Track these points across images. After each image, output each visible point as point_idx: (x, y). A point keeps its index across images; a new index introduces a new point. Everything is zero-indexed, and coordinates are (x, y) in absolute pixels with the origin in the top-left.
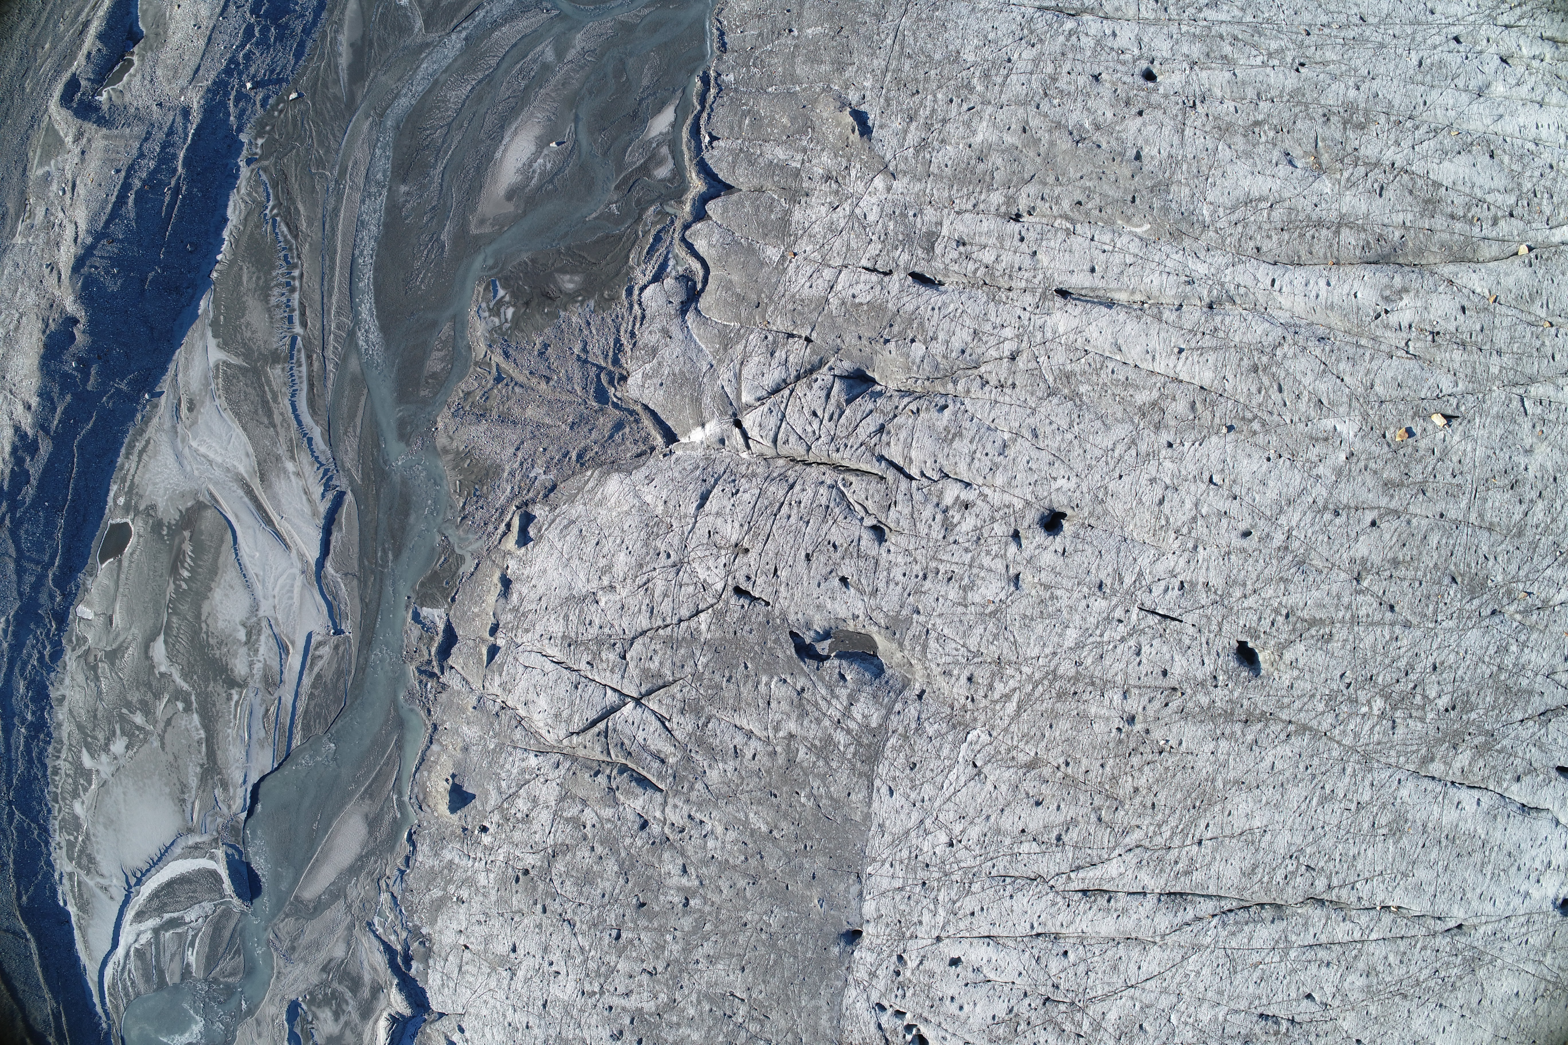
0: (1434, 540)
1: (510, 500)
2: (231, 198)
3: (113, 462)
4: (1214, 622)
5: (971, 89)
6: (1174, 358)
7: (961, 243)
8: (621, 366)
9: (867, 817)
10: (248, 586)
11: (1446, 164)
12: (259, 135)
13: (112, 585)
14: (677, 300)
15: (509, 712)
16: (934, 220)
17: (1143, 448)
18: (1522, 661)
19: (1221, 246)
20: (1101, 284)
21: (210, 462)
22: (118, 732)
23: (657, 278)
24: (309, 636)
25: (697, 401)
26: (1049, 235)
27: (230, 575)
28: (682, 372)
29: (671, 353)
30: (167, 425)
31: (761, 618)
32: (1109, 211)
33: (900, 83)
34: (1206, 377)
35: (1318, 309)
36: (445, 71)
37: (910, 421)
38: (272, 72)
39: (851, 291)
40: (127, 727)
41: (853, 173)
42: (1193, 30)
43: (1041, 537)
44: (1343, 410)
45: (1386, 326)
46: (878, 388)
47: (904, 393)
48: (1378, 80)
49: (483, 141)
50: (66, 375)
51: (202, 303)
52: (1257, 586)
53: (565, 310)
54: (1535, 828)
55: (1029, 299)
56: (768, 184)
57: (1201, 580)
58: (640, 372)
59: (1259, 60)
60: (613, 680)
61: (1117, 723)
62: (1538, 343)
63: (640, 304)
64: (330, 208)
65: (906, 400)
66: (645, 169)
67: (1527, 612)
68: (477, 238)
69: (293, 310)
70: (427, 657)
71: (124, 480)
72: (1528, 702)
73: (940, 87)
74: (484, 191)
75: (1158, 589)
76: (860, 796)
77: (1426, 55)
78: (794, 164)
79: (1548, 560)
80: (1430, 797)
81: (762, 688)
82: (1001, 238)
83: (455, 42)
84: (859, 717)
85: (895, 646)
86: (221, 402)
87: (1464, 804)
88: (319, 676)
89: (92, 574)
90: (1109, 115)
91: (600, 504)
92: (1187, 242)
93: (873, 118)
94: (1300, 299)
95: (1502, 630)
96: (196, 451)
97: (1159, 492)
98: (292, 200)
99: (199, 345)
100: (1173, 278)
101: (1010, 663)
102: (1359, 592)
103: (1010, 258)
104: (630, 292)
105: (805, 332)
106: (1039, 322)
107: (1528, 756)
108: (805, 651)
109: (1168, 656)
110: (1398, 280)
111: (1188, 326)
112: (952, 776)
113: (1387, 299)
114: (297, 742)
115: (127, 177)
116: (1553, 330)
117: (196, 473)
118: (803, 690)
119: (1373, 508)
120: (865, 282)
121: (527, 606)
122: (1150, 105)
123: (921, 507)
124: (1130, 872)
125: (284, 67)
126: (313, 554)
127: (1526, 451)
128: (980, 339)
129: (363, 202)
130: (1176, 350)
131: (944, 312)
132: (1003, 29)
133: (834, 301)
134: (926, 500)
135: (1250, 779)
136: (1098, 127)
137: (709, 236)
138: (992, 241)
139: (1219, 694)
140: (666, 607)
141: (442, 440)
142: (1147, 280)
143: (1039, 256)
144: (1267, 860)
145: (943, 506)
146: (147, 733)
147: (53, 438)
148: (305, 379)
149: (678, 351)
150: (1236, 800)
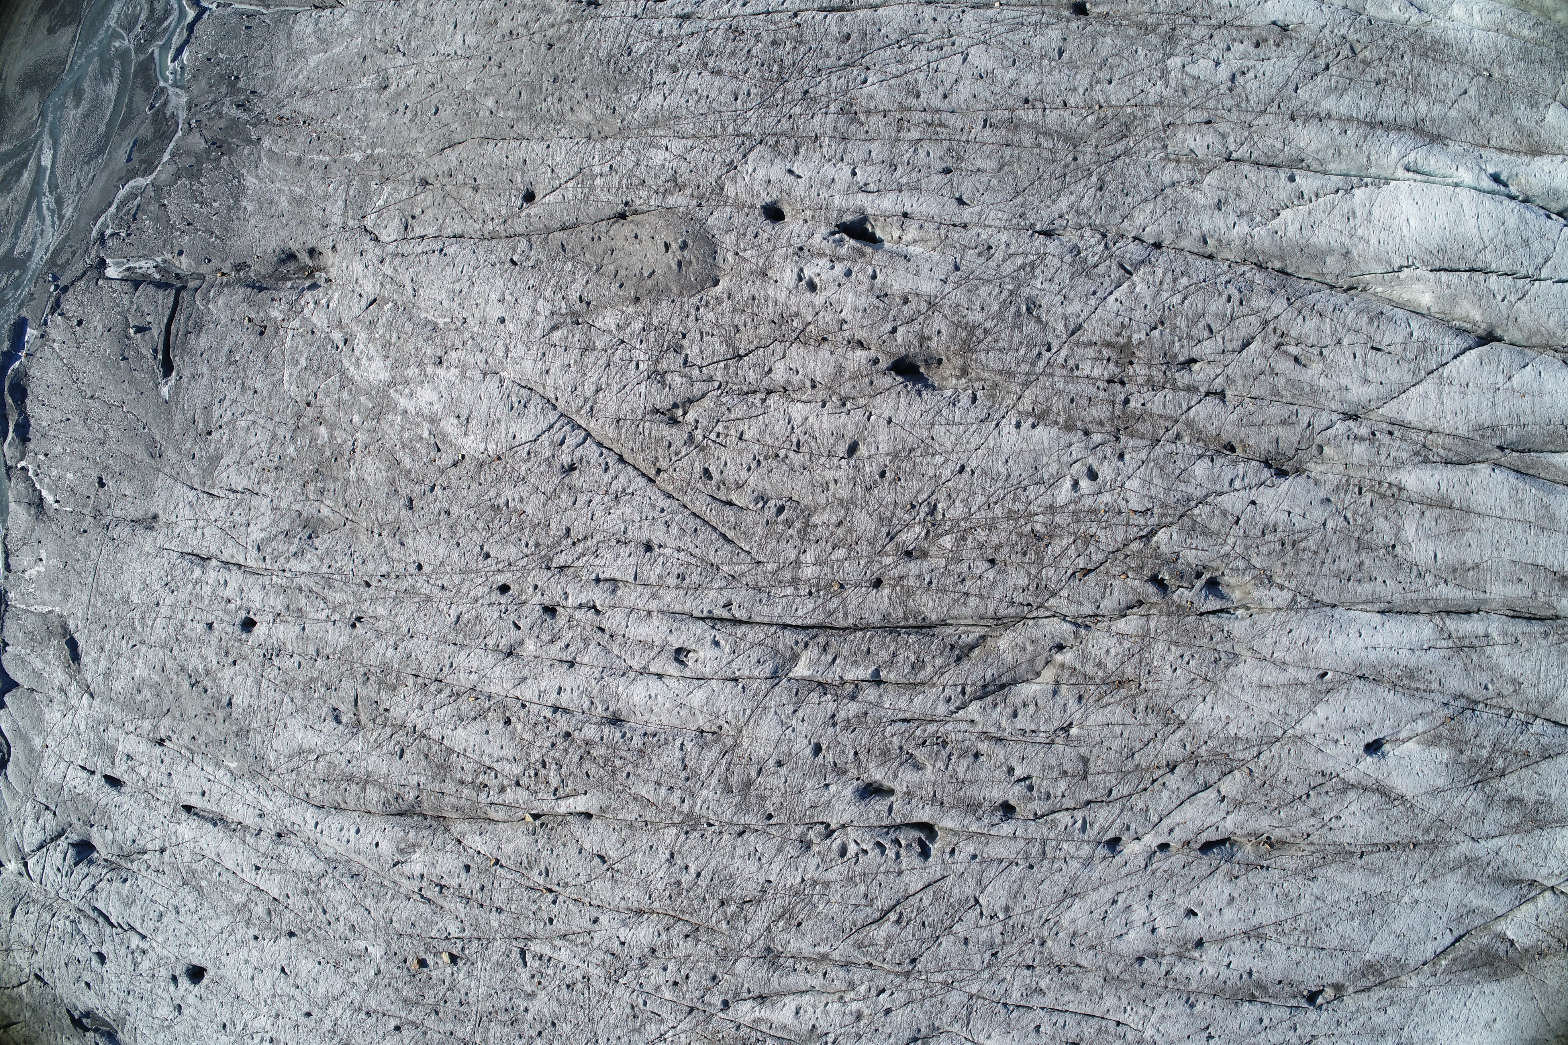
5: (134, 629)
6: (254, 873)
7: (129, 757)
11: (460, 731)
16: (114, 736)
17: (239, 936)
19: (283, 789)
20: (208, 806)
26: (179, 761)
32: (211, 748)
33: (97, 617)
35: (350, 852)
37: (108, 886)
39: (74, 783)
41: (73, 689)
42: (279, 582)
44: (370, 937)
45: (402, 874)
55: (169, 809)
57: (283, 1037)
59: (325, 613)
62: (533, 909)
73: (117, 624)
75: (257, 1039)
77: (465, 610)
90: (215, 662)
92: (261, 781)
93: (82, 645)
94: (335, 842)
97: (250, 971)
100: (251, 809)
103: (155, 776)
105: (54, 807)
106: (174, 829)
108: (76, 1023)
111: (261, 850)
113: (402, 851)
116: (550, 898)
120: (81, 777)
122: (241, 657)
127: (528, 996)
130: (254, 868)
131: (122, 810)
133: (66, 788)
134: (123, 942)
136: (208, 673)
138: (147, 759)
143: (172, 777)
145: (131, 948)
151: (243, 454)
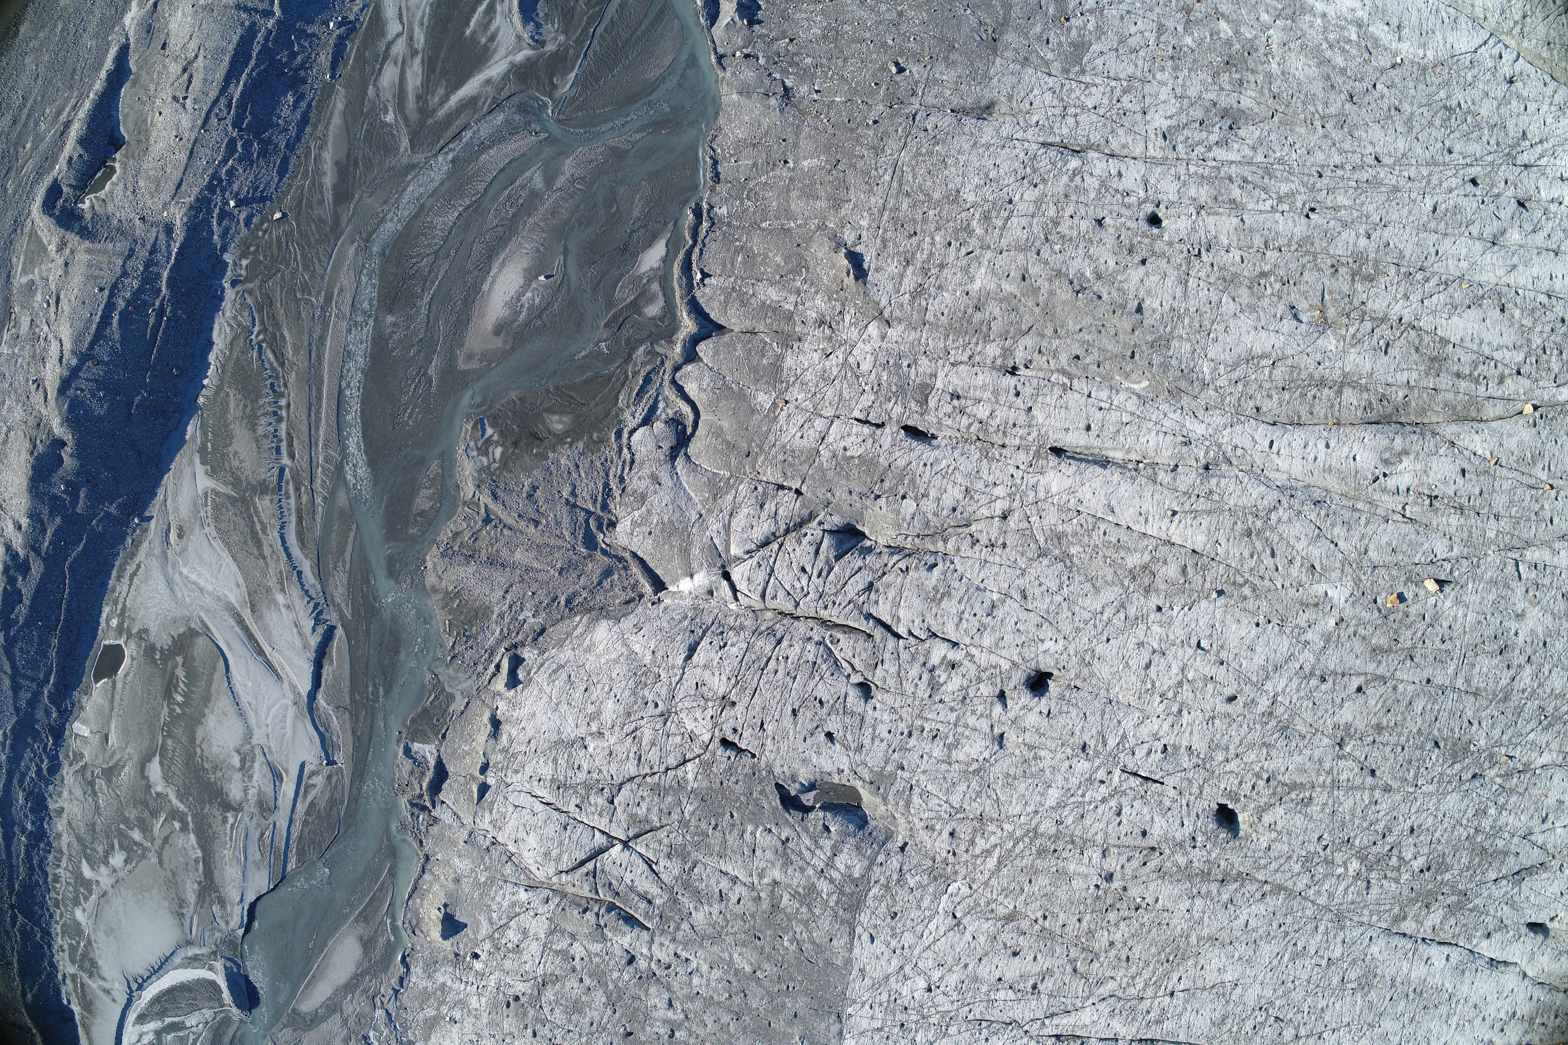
0: (1419, 705)
1: (499, 642)
2: (217, 321)
3: (104, 585)
4: (1195, 785)
5: (970, 232)
6: (1167, 520)
7: (955, 396)
8: (610, 512)
9: (848, 962)
10: (241, 714)
11: (1455, 319)
12: (244, 255)
13: (107, 705)
14: (666, 445)
15: (500, 848)
16: (929, 371)
17: (1132, 611)
18: (1499, 823)
19: (1220, 406)
20: (1096, 443)
21: (201, 590)
22: (117, 846)
23: (647, 421)
24: (303, 766)
25: (685, 552)
26: (1045, 391)
27: (223, 702)
28: (671, 522)
29: (660, 500)
30: (158, 550)
31: (747, 770)
32: (1108, 367)
33: (898, 224)
34: (1199, 541)
35: (1316, 472)
36: (431, 196)
37: (899, 579)
38: (256, 189)
39: (843, 444)
40: (126, 843)
41: (847, 318)
42: (1201, 171)
43: (1026, 698)
44: (1335, 575)
45: (1384, 490)
46: (868, 543)
47: (895, 550)
48: (1390, 228)
49: (469, 272)
50: (55, 498)
51: (190, 429)
52: (1240, 750)
53: (554, 451)
54: (1502, 980)
55: (1022, 457)
56: (760, 327)
57: (1184, 743)
58: (629, 519)
59: (1269, 203)
60: (602, 823)
61: (1096, 880)
62: (1537, 507)
63: (629, 448)
64: (316, 336)
65: (896, 558)
66: (635, 306)
67: (1507, 775)
68: (465, 373)
69: (281, 441)
70: (418, 791)
71: (116, 602)
72: (1503, 862)
73: (938, 229)
74: (471, 325)
75: (1141, 752)
76: (842, 942)
77: (1441, 200)
78: (787, 307)
79: (1533, 724)
80: (1400, 954)
81: (747, 836)
82: (996, 392)
83: (441, 165)
84: (842, 868)
85: (878, 800)
86: (210, 530)
87: (1433, 960)
88: (312, 804)
89: (87, 692)
90: (1111, 263)
91: (589, 650)
92: (1185, 401)
93: (869, 260)
94: (1297, 462)
95: (1481, 793)
96: (187, 578)
97: (1146, 656)
98: (278, 326)
99: (188, 471)
100: (1170, 438)
101: (991, 820)
102: (1340, 757)
103: (1004, 414)
104: (619, 435)
105: (795, 485)
106: (1032, 481)
107: (1499, 914)
108: (790, 802)
109: (1148, 818)
110: (1398, 441)
111: (1182, 488)
112: (932, 926)
113: (1386, 462)
114: (292, 865)
115: (111, 297)
116: (1553, 493)
117: (187, 600)
118: (788, 839)
119: (1359, 674)
120: (857, 435)
121: (516, 748)
122: (1154, 253)
123: (908, 667)
124: (1103, 1020)
125: (268, 185)
126: (305, 686)
127: (1518, 616)
128: (972, 498)
129: (349, 331)
130: (1169, 513)
131: (936, 468)
132: (1005, 167)
133: (825, 454)
134: (913, 659)
135: (1224, 936)
136: (1099, 276)
137: (699, 379)
138: (987, 395)
139: (1197, 855)
140: (653, 756)
141: (431, 579)
142: (1143, 440)
143: (1034, 412)
144: (1237, 1011)
145: (929, 665)
146: (145, 849)
147: (44, 560)
148: (293, 511)
149: (667, 499)
150: (1209, 955)
151: (1121, 41)
